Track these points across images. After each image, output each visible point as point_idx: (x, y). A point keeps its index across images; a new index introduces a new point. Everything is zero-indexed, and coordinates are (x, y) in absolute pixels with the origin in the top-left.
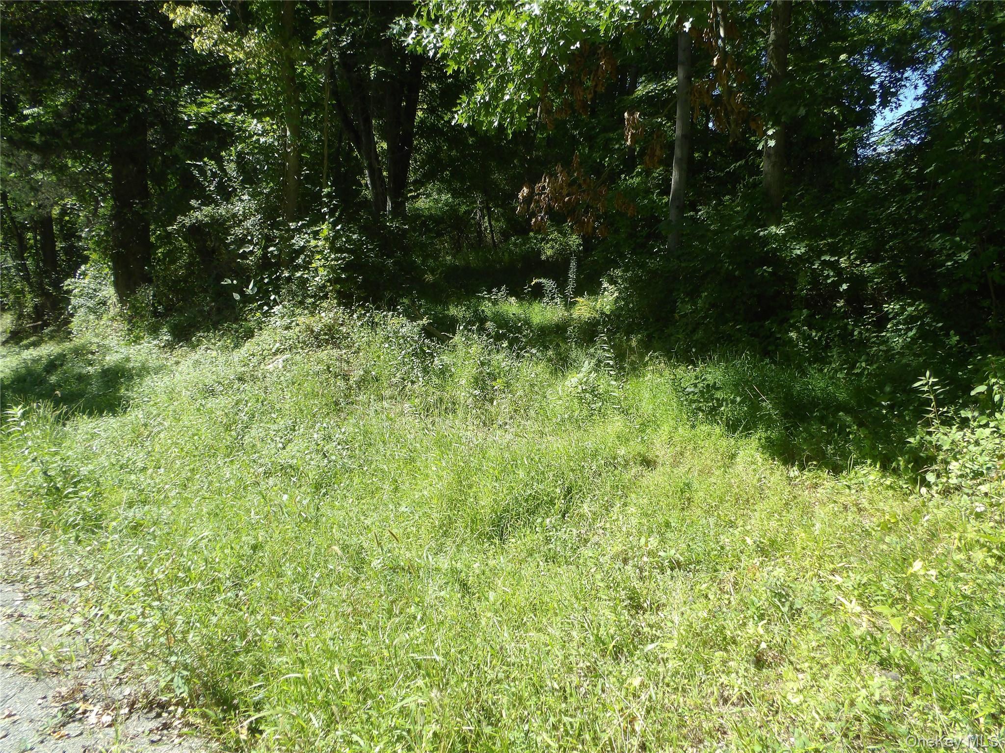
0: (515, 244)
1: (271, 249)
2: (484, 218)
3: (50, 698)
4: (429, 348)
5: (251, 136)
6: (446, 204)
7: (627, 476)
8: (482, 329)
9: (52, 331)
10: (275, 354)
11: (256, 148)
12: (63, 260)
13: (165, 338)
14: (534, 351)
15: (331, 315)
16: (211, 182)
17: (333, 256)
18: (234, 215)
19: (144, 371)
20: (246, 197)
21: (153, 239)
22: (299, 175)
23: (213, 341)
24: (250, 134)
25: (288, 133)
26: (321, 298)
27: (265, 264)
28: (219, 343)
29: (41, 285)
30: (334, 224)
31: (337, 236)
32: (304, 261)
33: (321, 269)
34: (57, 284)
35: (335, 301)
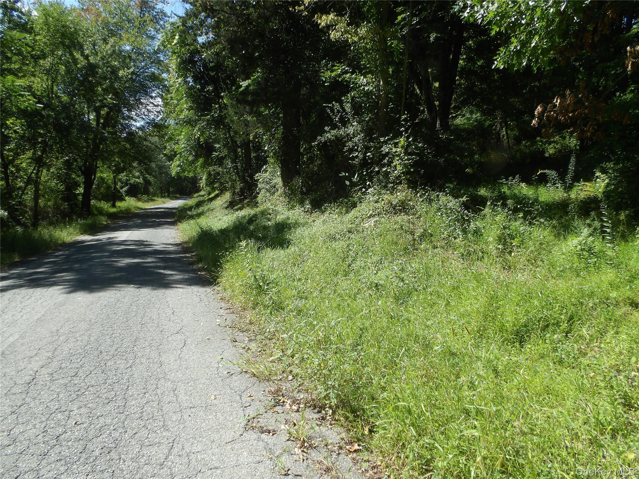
0: (525, 146)
1: (369, 154)
2: (502, 129)
3: (267, 392)
4: (467, 216)
5: (360, 86)
6: (476, 120)
7: (619, 313)
8: (504, 205)
9: (248, 202)
10: (369, 217)
11: (362, 93)
12: (255, 164)
13: (307, 207)
14: (542, 220)
15: (404, 194)
16: (336, 116)
17: (406, 158)
18: (348, 135)
19: (297, 224)
20: (355, 123)
21: (302, 150)
22: (387, 108)
23: (333, 209)
24: (359, 85)
25: (381, 83)
26: (397, 184)
27: (365, 163)
28: (337, 210)
29: (244, 177)
30: (408, 138)
31: (409, 145)
32: (388, 161)
33: (398, 166)
34: (252, 176)
35: (406, 186)
